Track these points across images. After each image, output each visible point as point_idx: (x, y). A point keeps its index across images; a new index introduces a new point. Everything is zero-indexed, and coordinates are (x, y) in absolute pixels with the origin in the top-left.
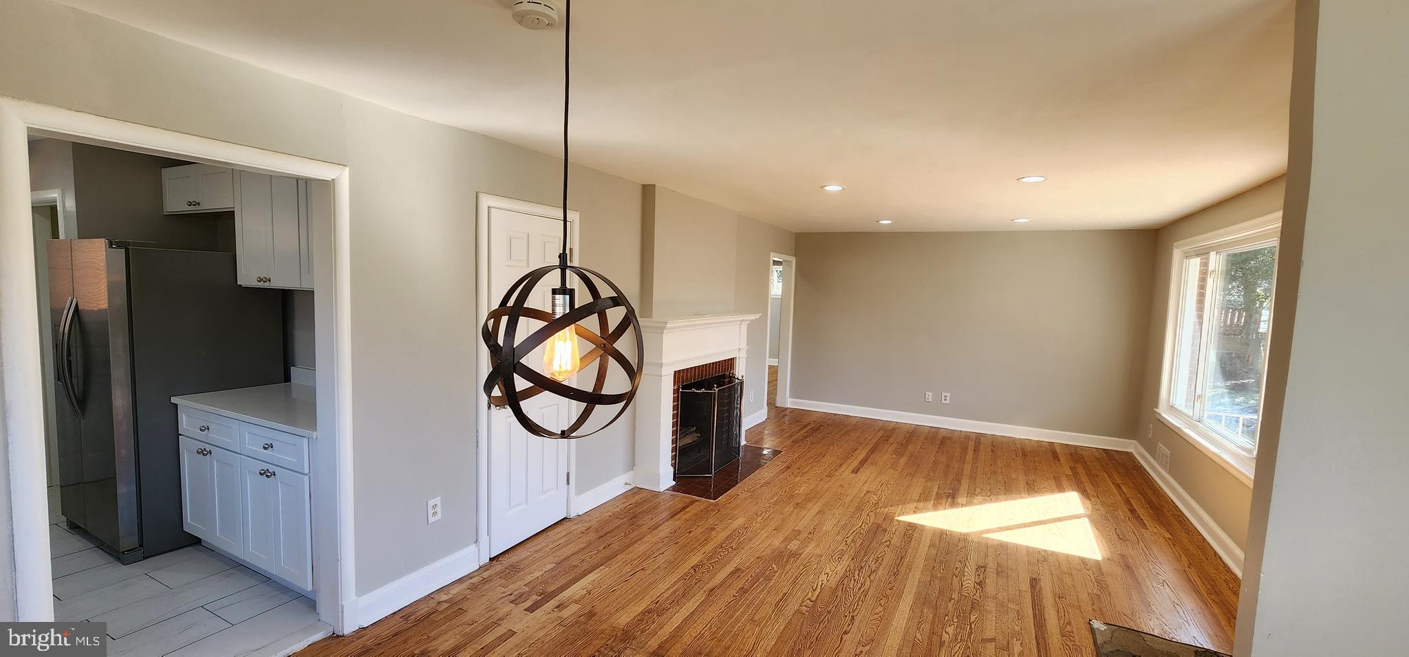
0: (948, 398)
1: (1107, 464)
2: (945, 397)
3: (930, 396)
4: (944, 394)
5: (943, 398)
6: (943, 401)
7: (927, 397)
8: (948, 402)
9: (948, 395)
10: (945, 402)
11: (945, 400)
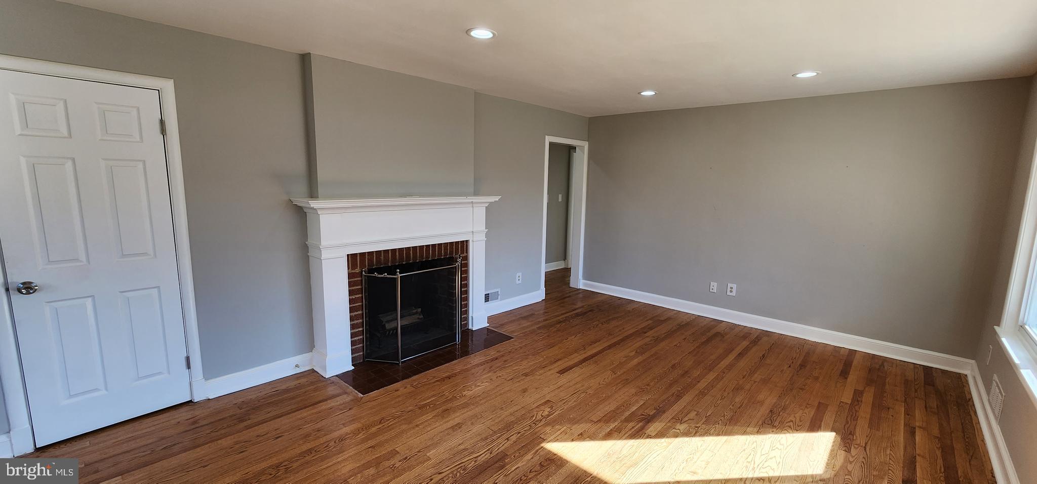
0: (734, 290)
1: (916, 391)
2: (731, 288)
3: (714, 286)
4: (730, 285)
5: (729, 289)
6: (729, 293)
7: (711, 287)
8: (734, 294)
9: (734, 286)
10: (731, 294)
11: (731, 292)
